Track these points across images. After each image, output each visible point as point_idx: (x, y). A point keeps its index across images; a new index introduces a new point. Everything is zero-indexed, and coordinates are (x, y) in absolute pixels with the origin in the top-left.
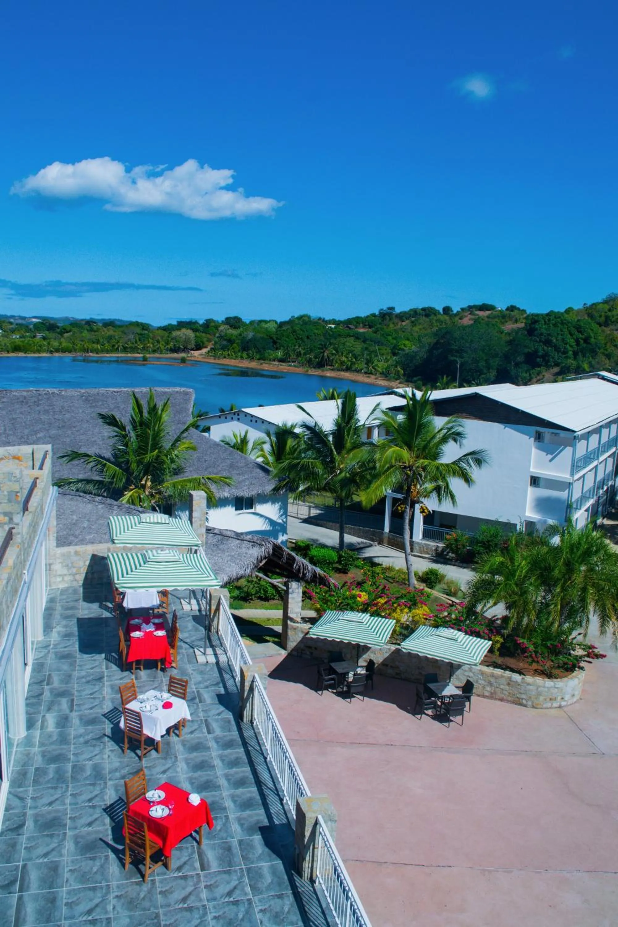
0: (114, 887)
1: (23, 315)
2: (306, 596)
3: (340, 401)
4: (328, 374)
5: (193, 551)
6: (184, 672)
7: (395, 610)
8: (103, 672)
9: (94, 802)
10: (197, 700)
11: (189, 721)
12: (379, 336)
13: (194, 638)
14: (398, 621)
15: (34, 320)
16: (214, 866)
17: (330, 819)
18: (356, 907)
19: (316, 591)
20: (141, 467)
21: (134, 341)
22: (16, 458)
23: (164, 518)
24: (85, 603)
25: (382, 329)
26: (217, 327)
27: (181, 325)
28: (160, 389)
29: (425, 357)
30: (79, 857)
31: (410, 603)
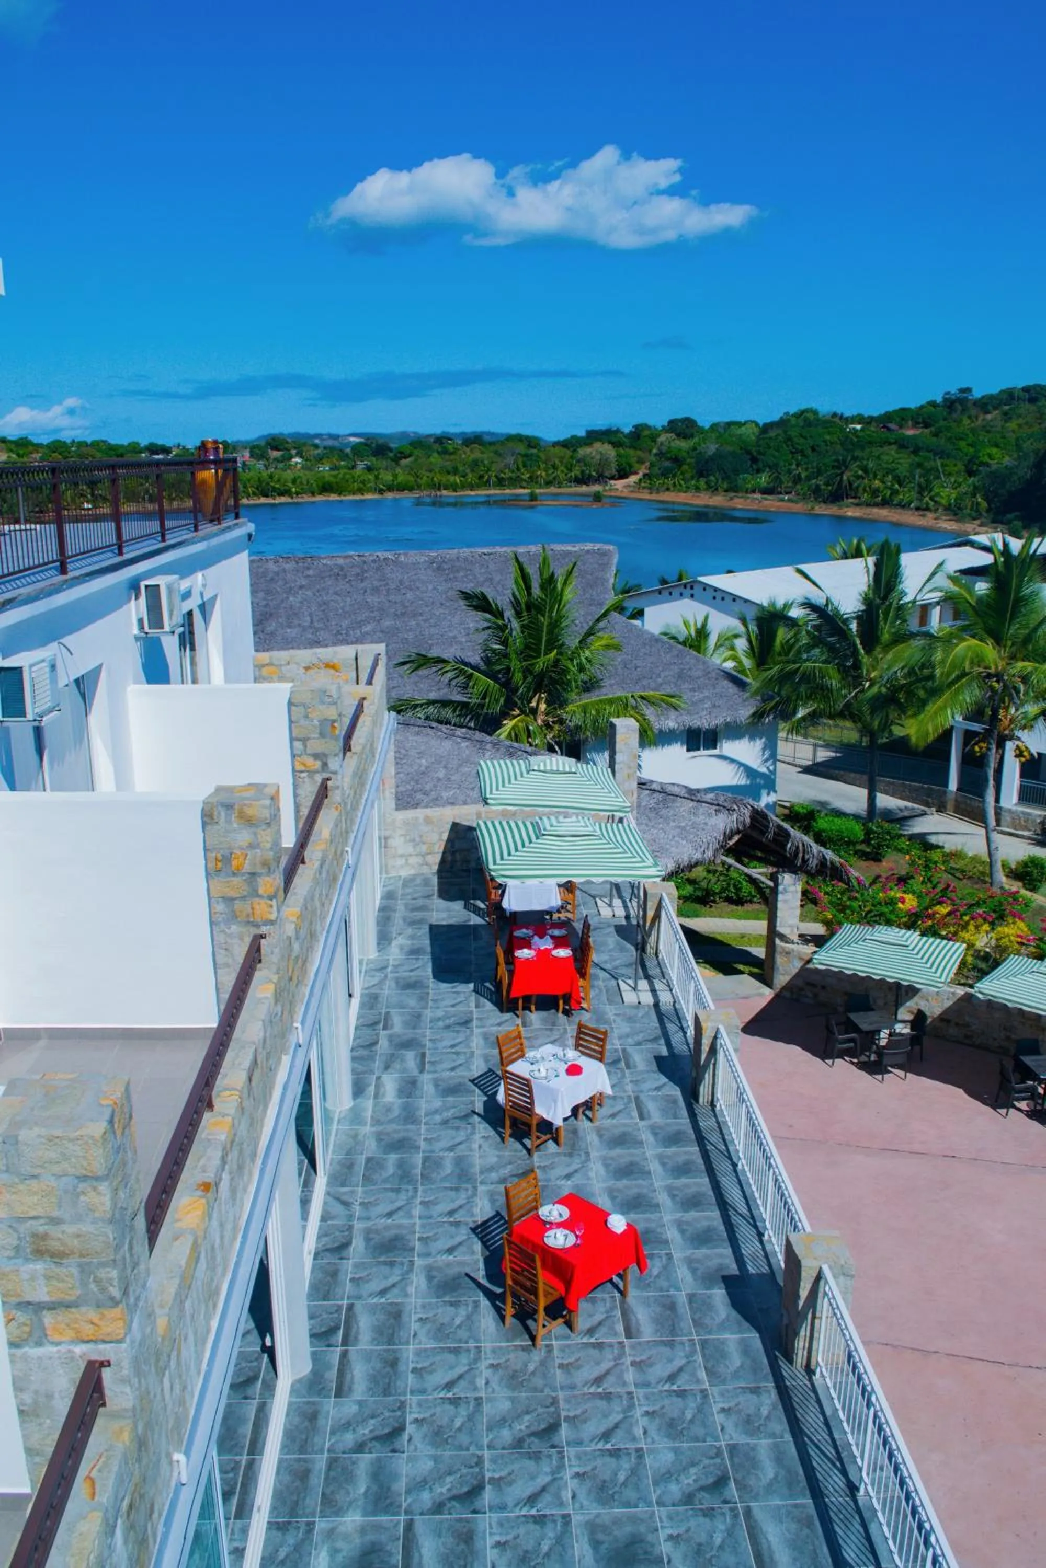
0: (488, 1351)
1: (334, 431)
2: (808, 898)
3: (871, 560)
4: (851, 512)
5: (616, 820)
6: (600, 1018)
7: (965, 927)
8: (471, 1012)
9: (458, 1217)
10: (623, 1064)
11: (609, 1097)
12: (943, 441)
13: (617, 963)
14: (970, 946)
15: (352, 439)
16: (647, 1332)
17: (842, 1272)
18: (883, 1420)
19: (825, 889)
20: (529, 679)
21: (514, 467)
22: (330, 666)
23: (566, 763)
24: (441, 901)
25: (948, 429)
26: (653, 438)
27: (593, 436)
28: (558, 547)
29: (1028, 476)
30: (434, 1300)
31: (994, 915)
